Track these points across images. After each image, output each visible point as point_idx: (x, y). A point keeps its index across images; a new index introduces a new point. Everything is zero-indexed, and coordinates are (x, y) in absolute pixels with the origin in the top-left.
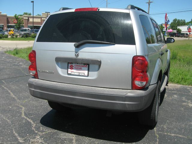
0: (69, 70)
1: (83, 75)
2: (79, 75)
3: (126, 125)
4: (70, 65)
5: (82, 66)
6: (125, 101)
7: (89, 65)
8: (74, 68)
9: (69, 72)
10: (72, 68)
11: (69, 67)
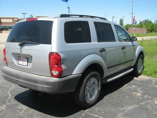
0: (19, 61)
1: (25, 65)
2: (23, 65)
3: (69, 105)
4: (19, 58)
5: (25, 59)
6: (43, 85)
7: (28, 58)
8: (21, 60)
9: (19, 63)
10: (20, 60)
11: (19, 59)
